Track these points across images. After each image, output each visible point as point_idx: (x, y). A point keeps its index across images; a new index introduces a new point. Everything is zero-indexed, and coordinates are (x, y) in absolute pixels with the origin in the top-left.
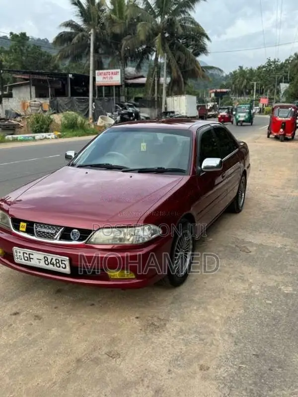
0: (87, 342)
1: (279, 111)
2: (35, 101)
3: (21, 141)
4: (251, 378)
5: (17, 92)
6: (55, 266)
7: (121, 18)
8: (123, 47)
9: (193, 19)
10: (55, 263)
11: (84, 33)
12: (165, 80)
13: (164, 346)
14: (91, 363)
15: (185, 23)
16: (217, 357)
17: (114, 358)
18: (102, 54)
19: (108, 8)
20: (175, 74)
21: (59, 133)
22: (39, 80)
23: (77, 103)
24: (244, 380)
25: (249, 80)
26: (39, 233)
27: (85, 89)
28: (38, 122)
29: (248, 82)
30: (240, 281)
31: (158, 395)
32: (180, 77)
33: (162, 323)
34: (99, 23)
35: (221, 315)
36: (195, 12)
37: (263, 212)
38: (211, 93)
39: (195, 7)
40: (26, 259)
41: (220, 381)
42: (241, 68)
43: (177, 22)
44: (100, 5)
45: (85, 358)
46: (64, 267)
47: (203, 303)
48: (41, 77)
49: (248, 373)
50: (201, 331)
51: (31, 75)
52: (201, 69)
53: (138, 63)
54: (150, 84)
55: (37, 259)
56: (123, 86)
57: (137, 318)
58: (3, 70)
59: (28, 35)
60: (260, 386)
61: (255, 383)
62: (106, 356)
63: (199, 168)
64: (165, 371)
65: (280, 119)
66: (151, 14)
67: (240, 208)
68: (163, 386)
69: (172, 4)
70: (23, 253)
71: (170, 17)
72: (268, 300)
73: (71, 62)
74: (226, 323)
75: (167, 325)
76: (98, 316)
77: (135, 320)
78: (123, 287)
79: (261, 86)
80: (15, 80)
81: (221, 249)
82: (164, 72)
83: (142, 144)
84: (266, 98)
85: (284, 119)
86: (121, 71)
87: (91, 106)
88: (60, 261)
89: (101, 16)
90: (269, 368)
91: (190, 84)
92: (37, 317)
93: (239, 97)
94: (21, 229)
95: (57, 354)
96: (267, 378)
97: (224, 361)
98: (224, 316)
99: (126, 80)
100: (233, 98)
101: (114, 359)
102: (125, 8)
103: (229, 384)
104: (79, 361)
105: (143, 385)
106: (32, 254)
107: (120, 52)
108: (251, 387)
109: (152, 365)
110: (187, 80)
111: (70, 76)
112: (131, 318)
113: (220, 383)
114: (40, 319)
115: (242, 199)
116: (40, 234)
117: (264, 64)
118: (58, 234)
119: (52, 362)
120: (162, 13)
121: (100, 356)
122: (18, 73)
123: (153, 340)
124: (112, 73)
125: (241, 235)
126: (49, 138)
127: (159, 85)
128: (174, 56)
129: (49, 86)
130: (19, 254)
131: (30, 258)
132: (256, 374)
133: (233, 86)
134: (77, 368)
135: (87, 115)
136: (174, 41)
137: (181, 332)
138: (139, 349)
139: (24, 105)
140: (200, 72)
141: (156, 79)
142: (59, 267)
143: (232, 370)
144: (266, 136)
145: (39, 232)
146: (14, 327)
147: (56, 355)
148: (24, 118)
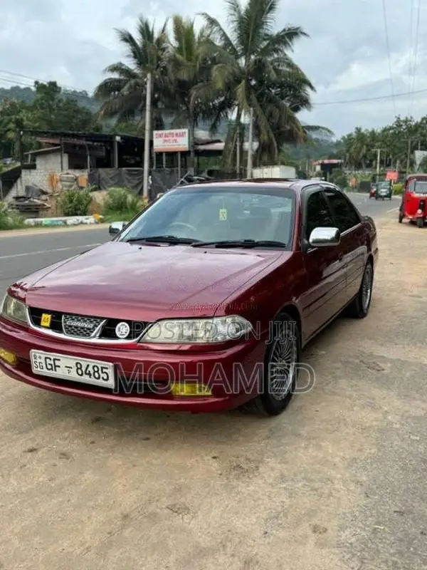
0: (139, 491)
1: (415, 184)
2: (68, 174)
3: (47, 226)
4: (393, 545)
5: (43, 162)
6: (92, 376)
7: (189, 60)
8: (192, 99)
9: (291, 61)
10: (92, 372)
11: (139, 81)
12: (251, 145)
13: (256, 496)
14: (145, 520)
15: (279, 65)
16: (339, 515)
17: (180, 513)
18: (161, 109)
19: (172, 45)
20: (264, 137)
21: (101, 217)
22: (74, 146)
23: (127, 176)
24: (383, 547)
25: (370, 147)
26: (70, 329)
27: (138, 159)
28: (71, 202)
29: (369, 150)
30: (370, 408)
31: (249, 568)
32: (272, 140)
33: (253, 465)
34: (158, 66)
35: (342, 454)
36: (293, 51)
37: (399, 317)
38: (315, 166)
39: (292, 44)
40: (49, 367)
41: (346, 550)
42: (358, 130)
43: (269, 64)
44: (160, 41)
45: (137, 513)
46: (105, 377)
47: (314, 438)
48: (76, 141)
49: (389, 538)
50: (313, 478)
51: (63, 139)
52: (301, 130)
53: (213, 122)
54: (230, 151)
55: (66, 367)
56: (192, 154)
57: (214, 458)
58: (23, 131)
59: (59, 84)
60: (408, 556)
61: (401, 553)
62: (166, 511)
63: (306, 242)
64: (258, 533)
65: (416, 195)
66: (231, 54)
67: (365, 311)
68: (256, 554)
69: (261, 39)
70: (46, 358)
71: (258, 57)
72: (413, 435)
73: (119, 121)
74: (349, 466)
75: (260, 469)
76: (156, 455)
77: (212, 461)
78: (194, 409)
79: (388, 156)
80: (40, 146)
81: (339, 365)
82: (250, 133)
83: (221, 211)
84: (395, 171)
85: (422, 195)
86: (189, 131)
87: (147, 181)
88: (100, 368)
89: (163, 57)
90: (420, 531)
91: (286, 151)
92: (64, 455)
93: (355, 170)
94: (43, 324)
95: (93, 508)
96: (418, 546)
97: (350, 520)
98: (348, 457)
99: (196, 146)
100: (348, 172)
101: (181, 515)
102: (196, 45)
103: (359, 554)
104: (126, 517)
105: (226, 554)
106: (59, 360)
107: (188, 109)
108: (395, 559)
109: (238, 523)
110: (282, 146)
111: (118, 138)
112: (206, 458)
113: (345, 552)
114: (68, 459)
115: (366, 297)
116: (72, 330)
117: (391, 125)
118: (97, 329)
119: (86, 518)
120: (247, 52)
121: (159, 510)
122: (45, 135)
123: (240, 489)
124: (177, 134)
125: (368, 346)
126: (86, 223)
127: (243, 152)
128: (264, 112)
129: (88, 153)
130: (39, 360)
131: (55, 366)
132: (401, 540)
133: (348, 155)
134: (123, 527)
135: (141, 192)
136: (264, 90)
137: (283, 478)
138: (217, 502)
139: (52, 179)
140: (301, 133)
141: (238, 144)
142: (99, 378)
143: (364, 533)
144: (398, 220)
145: (70, 326)
146: (28, 468)
147: (91, 509)
148: (51, 196)
